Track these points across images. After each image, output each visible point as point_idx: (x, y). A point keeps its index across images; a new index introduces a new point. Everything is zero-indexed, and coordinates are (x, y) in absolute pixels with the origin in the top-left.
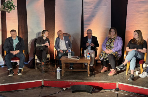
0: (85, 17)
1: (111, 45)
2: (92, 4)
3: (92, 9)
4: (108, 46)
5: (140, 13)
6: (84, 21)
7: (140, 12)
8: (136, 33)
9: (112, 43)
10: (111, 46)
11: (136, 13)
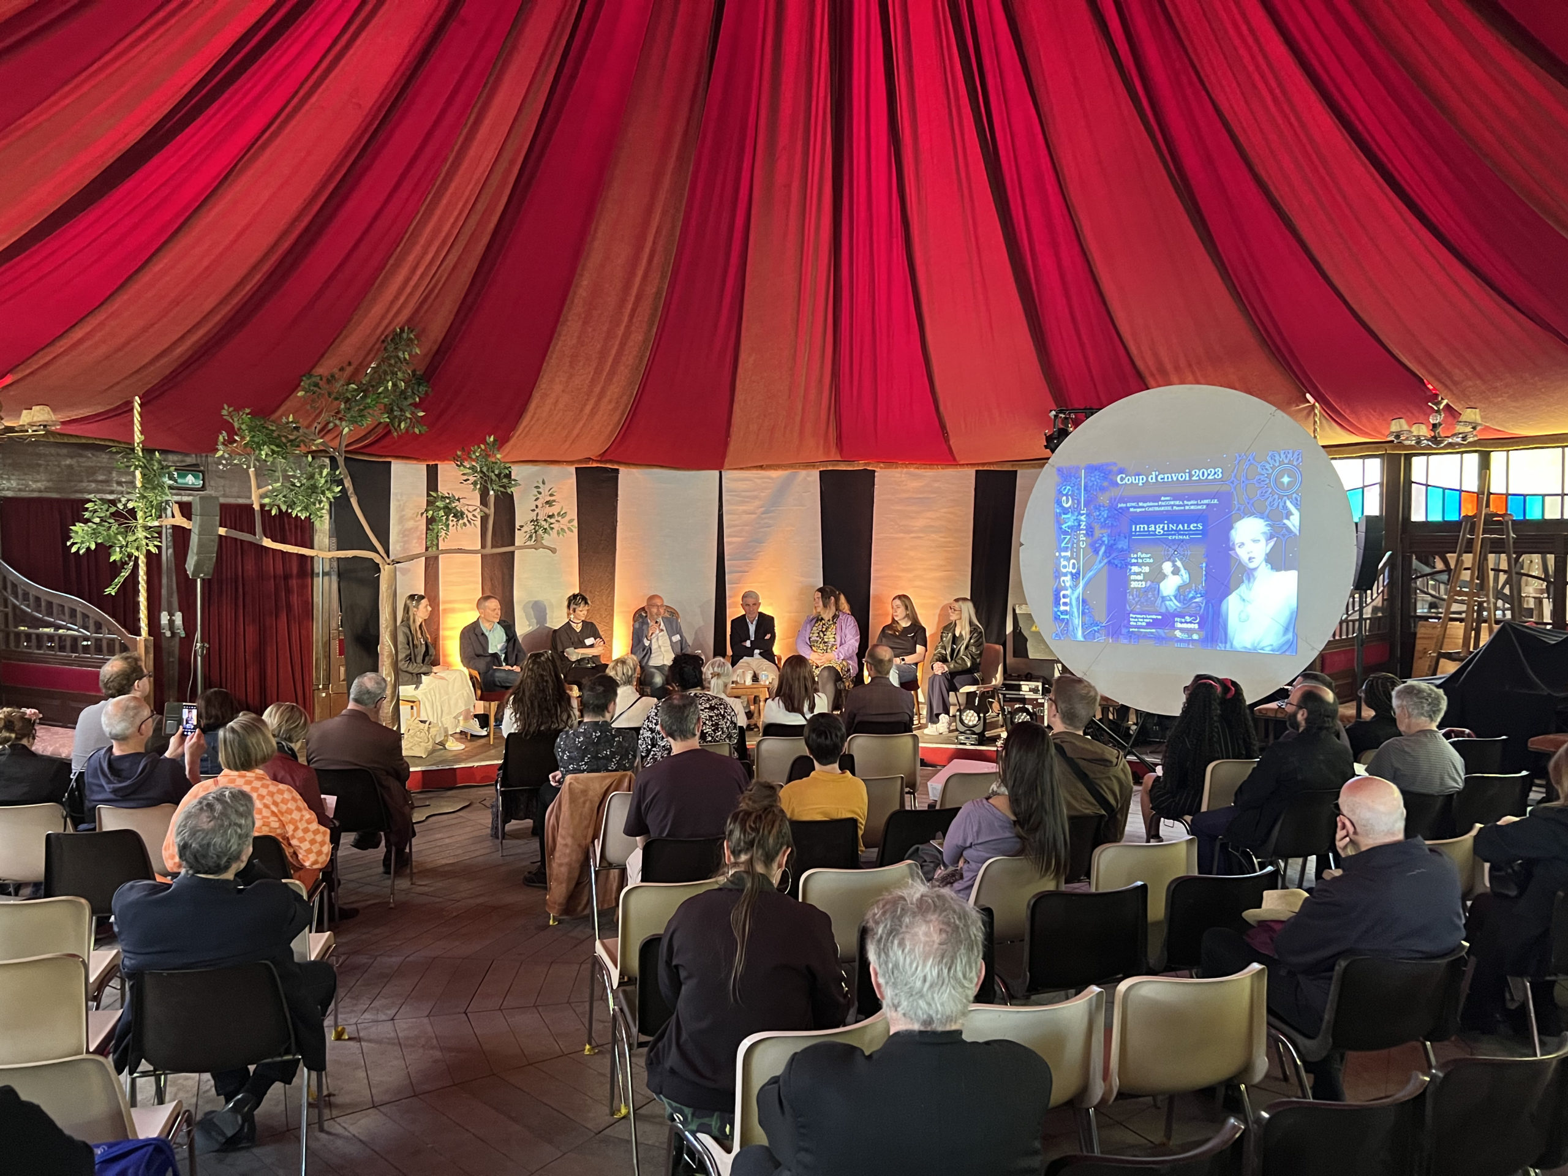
0: (730, 543)
1: (826, 640)
2: (755, 497)
3: (753, 516)
4: (817, 642)
5: (912, 535)
6: (726, 558)
7: (912, 532)
8: (898, 602)
9: (828, 633)
10: (825, 643)
11: (902, 535)
